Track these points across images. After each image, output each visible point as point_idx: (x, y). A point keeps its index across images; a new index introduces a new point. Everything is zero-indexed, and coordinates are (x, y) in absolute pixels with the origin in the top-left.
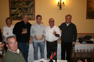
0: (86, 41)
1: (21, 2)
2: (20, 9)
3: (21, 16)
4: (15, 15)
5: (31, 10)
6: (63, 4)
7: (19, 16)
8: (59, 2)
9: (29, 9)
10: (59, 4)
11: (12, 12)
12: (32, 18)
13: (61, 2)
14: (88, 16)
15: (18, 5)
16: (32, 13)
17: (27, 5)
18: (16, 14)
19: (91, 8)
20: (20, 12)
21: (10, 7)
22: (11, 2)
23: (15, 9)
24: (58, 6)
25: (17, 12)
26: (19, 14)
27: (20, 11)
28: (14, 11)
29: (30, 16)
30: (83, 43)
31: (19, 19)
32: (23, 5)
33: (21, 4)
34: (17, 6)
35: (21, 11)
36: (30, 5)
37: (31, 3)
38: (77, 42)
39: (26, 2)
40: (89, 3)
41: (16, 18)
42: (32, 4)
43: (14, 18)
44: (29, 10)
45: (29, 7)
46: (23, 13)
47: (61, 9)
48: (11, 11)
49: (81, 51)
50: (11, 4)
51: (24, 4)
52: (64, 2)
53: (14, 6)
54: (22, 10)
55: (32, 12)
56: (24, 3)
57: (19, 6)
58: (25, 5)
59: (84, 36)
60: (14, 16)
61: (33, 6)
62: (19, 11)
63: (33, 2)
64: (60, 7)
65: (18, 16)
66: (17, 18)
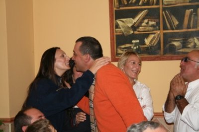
2: (152, 14)
3: (155, 42)
4: (134, 41)
5: (196, 15)
7: (147, 41)
11: (122, 29)
20: (153, 26)
21: (115, 9)
23: (133, 14)
25: (141, 28)
26: (147, 36)
27: (151, 23)
28: (130, 25)
29: (196, 40)
31: (149, 53)
34: (140, 3)
41: (137, 50)
46: (165, 28)
48: (117, 26)
57: (148, 3)
60: (128, 45)
62: (147, 23)
65: (144, 44)
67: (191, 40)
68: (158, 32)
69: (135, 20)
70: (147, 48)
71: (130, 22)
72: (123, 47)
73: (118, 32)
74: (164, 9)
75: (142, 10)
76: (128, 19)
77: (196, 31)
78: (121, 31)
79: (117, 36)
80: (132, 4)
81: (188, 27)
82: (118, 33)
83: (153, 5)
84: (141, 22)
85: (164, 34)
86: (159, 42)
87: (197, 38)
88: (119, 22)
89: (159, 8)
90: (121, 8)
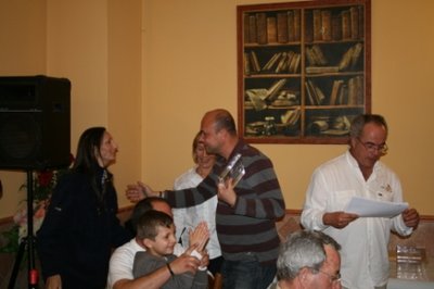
1: (296, 50)
2: (291, 85)
3: (294, 121)
4: (267, 119)
5: (347, 88)
7: (284, 119)
9: (337, 83)
11: (253, 102)
15: (281, 64)
16: (356, 103)
17: (326, 66)
18: (268, 113)
20: (292, 99)
21: (244, 77)
22: (248, 50)
23: (268, 84)
25: (277, 102)
26: (284, 112)
27: (289, 96)
28: (263, 98)
29: (346, 120)
31: (286, 135)
32: (307, 64)
33: (295, 61)
34: (277, 70)
35: (299, 97)
36: (343, 64)
37: (352, 54)
41: (271, 129)
42: (356, 55)
43: (260, 130)
44: (340, 89)
45: (340, 71)
46: (307, 103)
48: (247, 99)
50: (245, 62)
51: (312, 58)
53: (259, 73)
54: (300, 90)
55: (356, 98)
56: (315, 54)
57: (286, 71)
58: (317, 65)
60: (259, 123)
61: (362, 65)
62: (285, 96)
63: (358, 47)
65: (280, 121)
67: (339, 119)
68: (299, 108)
69: (269, 92)
70: (284, 128)
71: (263, 94)
72: (253, 125)
73: (247, 106)
76: (262, 90)
77: (345, 109)
78: (252, 105)
79: (247, 111)
80: (266, 72)
81: (337, 103)
82: (248, 108)
83: (292, 73)
84: (277, 95)
85: (306, 111)
86: (299, 122)
87: (348, 118)
88: (250, 94)
89: (300, 78)
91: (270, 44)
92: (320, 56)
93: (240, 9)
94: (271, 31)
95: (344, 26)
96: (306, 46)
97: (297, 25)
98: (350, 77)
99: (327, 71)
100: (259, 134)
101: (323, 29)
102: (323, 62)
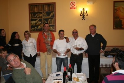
0: (113, 55)
1: (41, 13)
2: (40, 20)
3: (41, 28)
5: (51, 21)
6: (87, 13)
7: (39, 27)
8: (81, 12)
9: (49, 20)
10: (81, 13)
11: (32, 24)
12: (53, 29)
13: (84, 11)
14: (115, 26)
16: (53, 24)
18: (36, 26)
19: (118, 17)
22: (31, 13)
23: (35, 20)
24: (81, 15)
25: (37, 24)
26: (39, 26)
27: (40, 22)
29: (51, 27)
30: (109, 56)
32: (43, 16)
33: (41, 15)
34: (37, 17)
35: (42, 23)
36: (50, 16)
38: (103, 55)
39: (46, 12)
40: (115, 11)
41: (36, 30)
42: (53, 14)
47: (85, 19)
48: (31, 23)
49: (106, 65)
50: (31, 16)
51: (44, 15)
52: (87, 11)
53: (34, 18)
56: (45, 14)
57: (39, 17)
58: (45, 16)
59: (111, 49)
60: (34, 28)
61: (54, 16)
63: (53, 13)
64: (84, 17)
66: (38, 30)
68: (42, 25)
69: (36, 22)
71: (35, 22)
73: (31, 24)
74: (43, 19)
75: (37, 19)
79: (31, 26)
80: (35, 17)
86: (42, 28)
90: (32, 18)
91: (36, 12)
92: (46, 14)
93: (29, 4)
94: (36, 9)
95: (50, 8)
96: (43, 12)
97: (41, 8)
98: (52, 18)
99: (47, 17)
100: (34, 30)
101: (46, 9)
102: (46, 15)
